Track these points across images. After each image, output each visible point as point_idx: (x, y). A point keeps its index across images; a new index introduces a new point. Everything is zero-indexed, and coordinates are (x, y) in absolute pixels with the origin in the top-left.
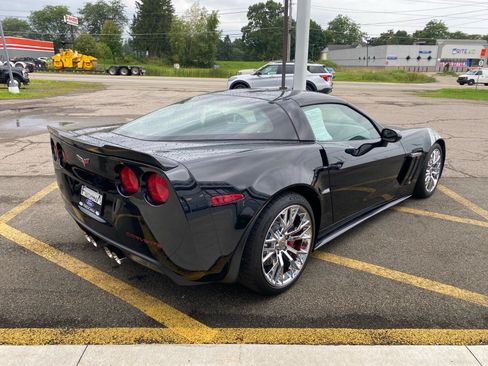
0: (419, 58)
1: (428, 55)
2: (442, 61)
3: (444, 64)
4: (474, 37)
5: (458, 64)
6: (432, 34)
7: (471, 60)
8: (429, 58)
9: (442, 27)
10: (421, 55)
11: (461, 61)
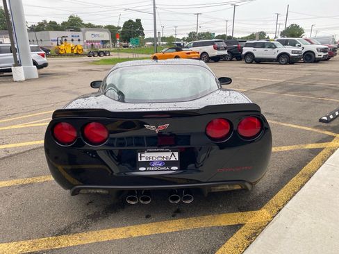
0: (72, 40)
1: (78, 38)
2: (87, 42)
3: (90, 44)
4: (99, 27)
5: (97, 44)
6: (74, 24)
7: (103, 41)
8: (79, 40)
9: (78, 20)
10: (74, 38)
11: (98, 42)
